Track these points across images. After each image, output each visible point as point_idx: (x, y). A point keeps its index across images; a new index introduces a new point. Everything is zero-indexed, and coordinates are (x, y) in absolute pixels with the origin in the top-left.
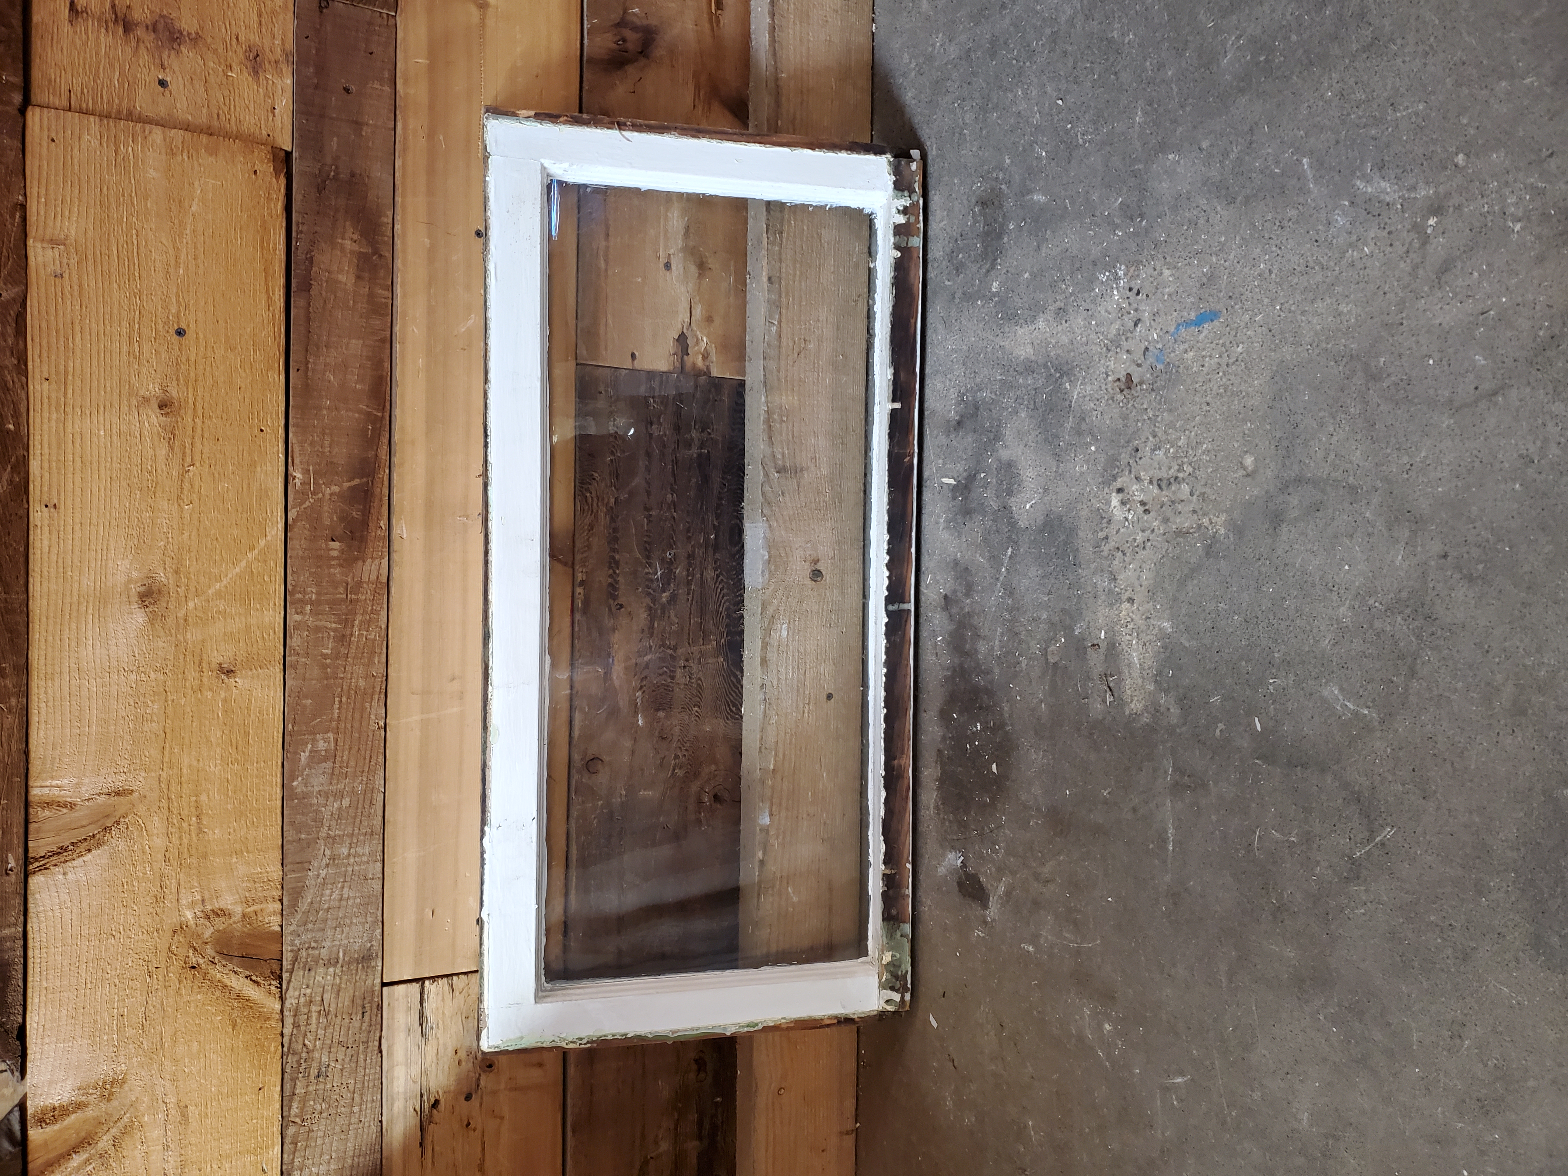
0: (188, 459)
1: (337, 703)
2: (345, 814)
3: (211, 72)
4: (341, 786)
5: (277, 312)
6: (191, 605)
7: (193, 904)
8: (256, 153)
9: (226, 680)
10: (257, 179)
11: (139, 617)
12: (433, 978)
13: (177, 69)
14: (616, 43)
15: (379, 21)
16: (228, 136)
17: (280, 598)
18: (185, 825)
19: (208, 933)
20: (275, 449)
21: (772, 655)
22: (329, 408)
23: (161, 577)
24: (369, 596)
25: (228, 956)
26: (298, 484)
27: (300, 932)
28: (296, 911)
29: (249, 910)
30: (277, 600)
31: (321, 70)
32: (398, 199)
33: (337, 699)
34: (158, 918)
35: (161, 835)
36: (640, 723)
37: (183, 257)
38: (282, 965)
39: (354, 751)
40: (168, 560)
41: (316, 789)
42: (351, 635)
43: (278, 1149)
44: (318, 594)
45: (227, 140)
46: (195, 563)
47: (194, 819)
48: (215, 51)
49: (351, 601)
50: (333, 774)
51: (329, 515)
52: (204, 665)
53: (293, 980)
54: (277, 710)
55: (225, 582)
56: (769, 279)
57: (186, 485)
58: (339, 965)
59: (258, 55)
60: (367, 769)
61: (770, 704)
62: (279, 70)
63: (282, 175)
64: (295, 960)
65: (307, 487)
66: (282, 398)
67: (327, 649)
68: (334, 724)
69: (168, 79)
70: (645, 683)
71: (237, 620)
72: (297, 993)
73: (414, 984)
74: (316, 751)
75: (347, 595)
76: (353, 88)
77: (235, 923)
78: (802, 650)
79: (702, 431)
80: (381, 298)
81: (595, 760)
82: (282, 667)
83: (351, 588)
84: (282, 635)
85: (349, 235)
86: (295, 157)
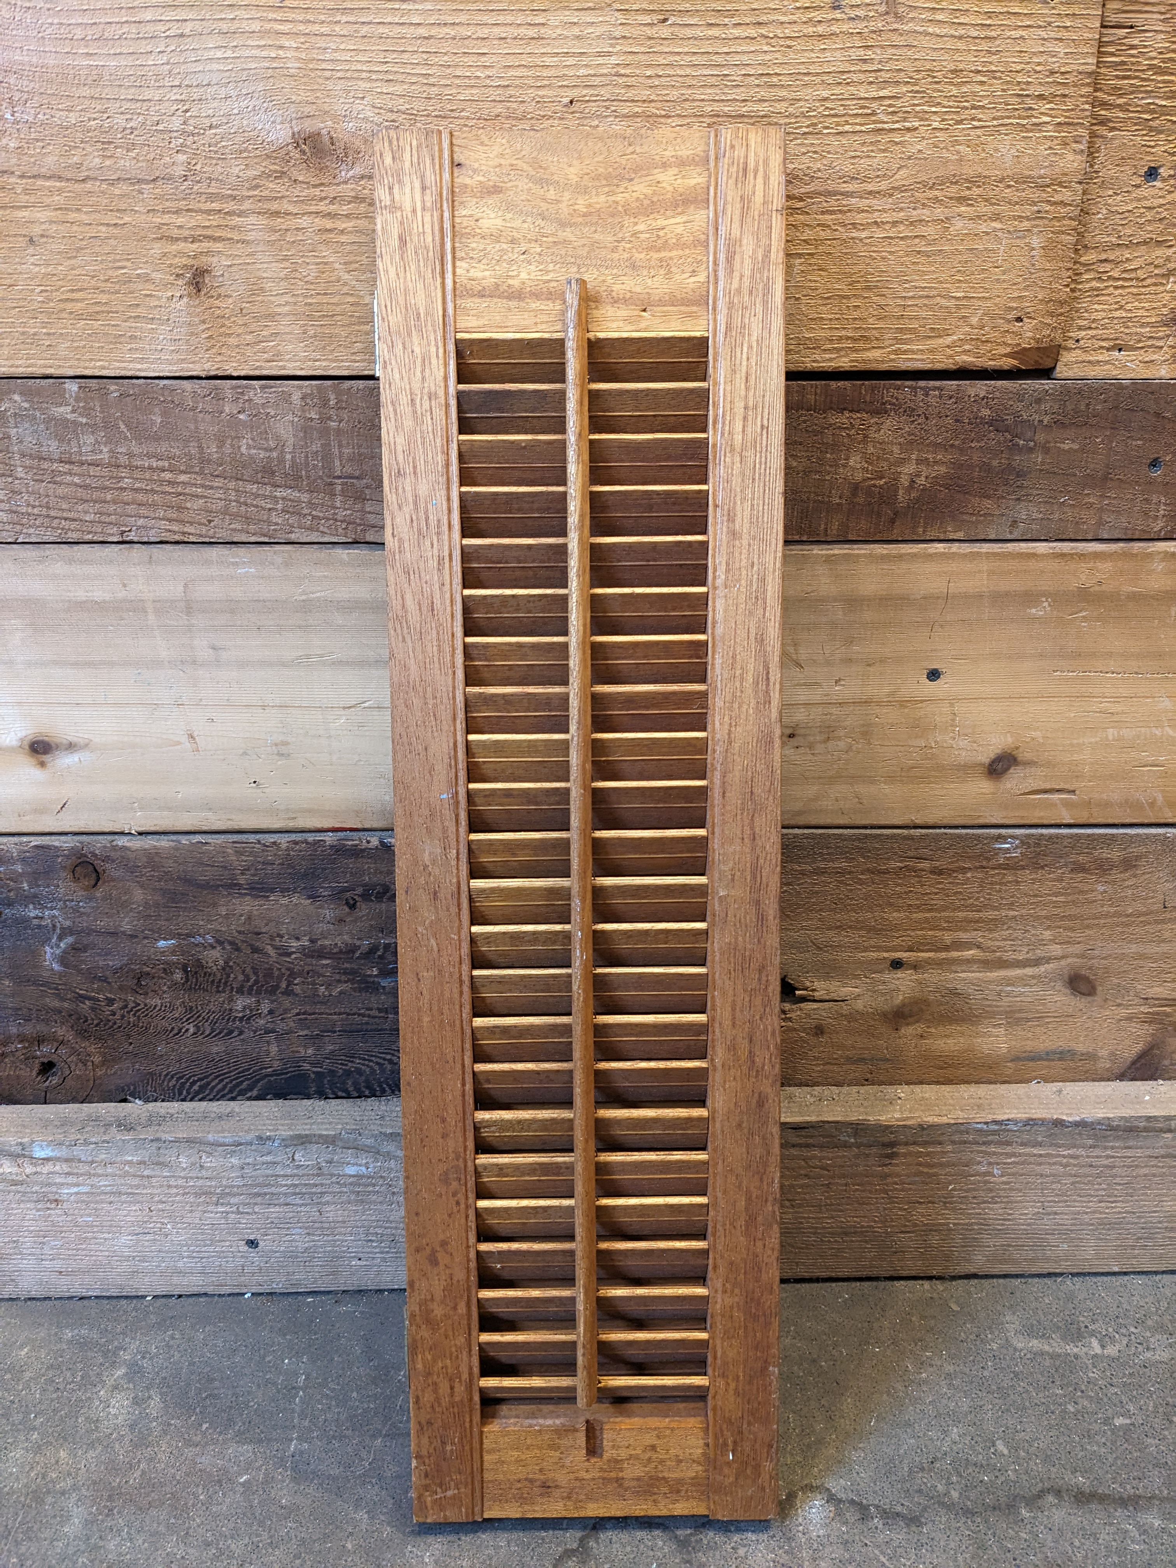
1: (160, 463)
4: (20, 471)
6: (304, 222)
8: (1048, 321)
9: (182, 281)
10: (1009, 321)
11: (278, 134)
16: (1075, 276)
17: (325, 368)
23: (348, 172)
24: (341, 514)
30: (324, 364)
32: (986, 548)
36: (162, 943)
39: (80, 492)
41: (13, 432)
42: (274, 485)
44: (339, 431)
45: (1068, 274)
49: (331, 484)
50: (40, 459)
52: (206, 245)
54: (139, 366)
60: (52, 513)
63: (1015, 362)
67: (249, 447)
68: (124, 460)
69: (1159, 183)
71: (287, 298)
74: (76, 431)
75: (339, 477)
76: (1159, 473)
80: (826, 524)
81: (94, 875)
82: (212, 373)
83: (353, 485)
84: (265, 372)
85: (925, 471)
86: (1047, 385)
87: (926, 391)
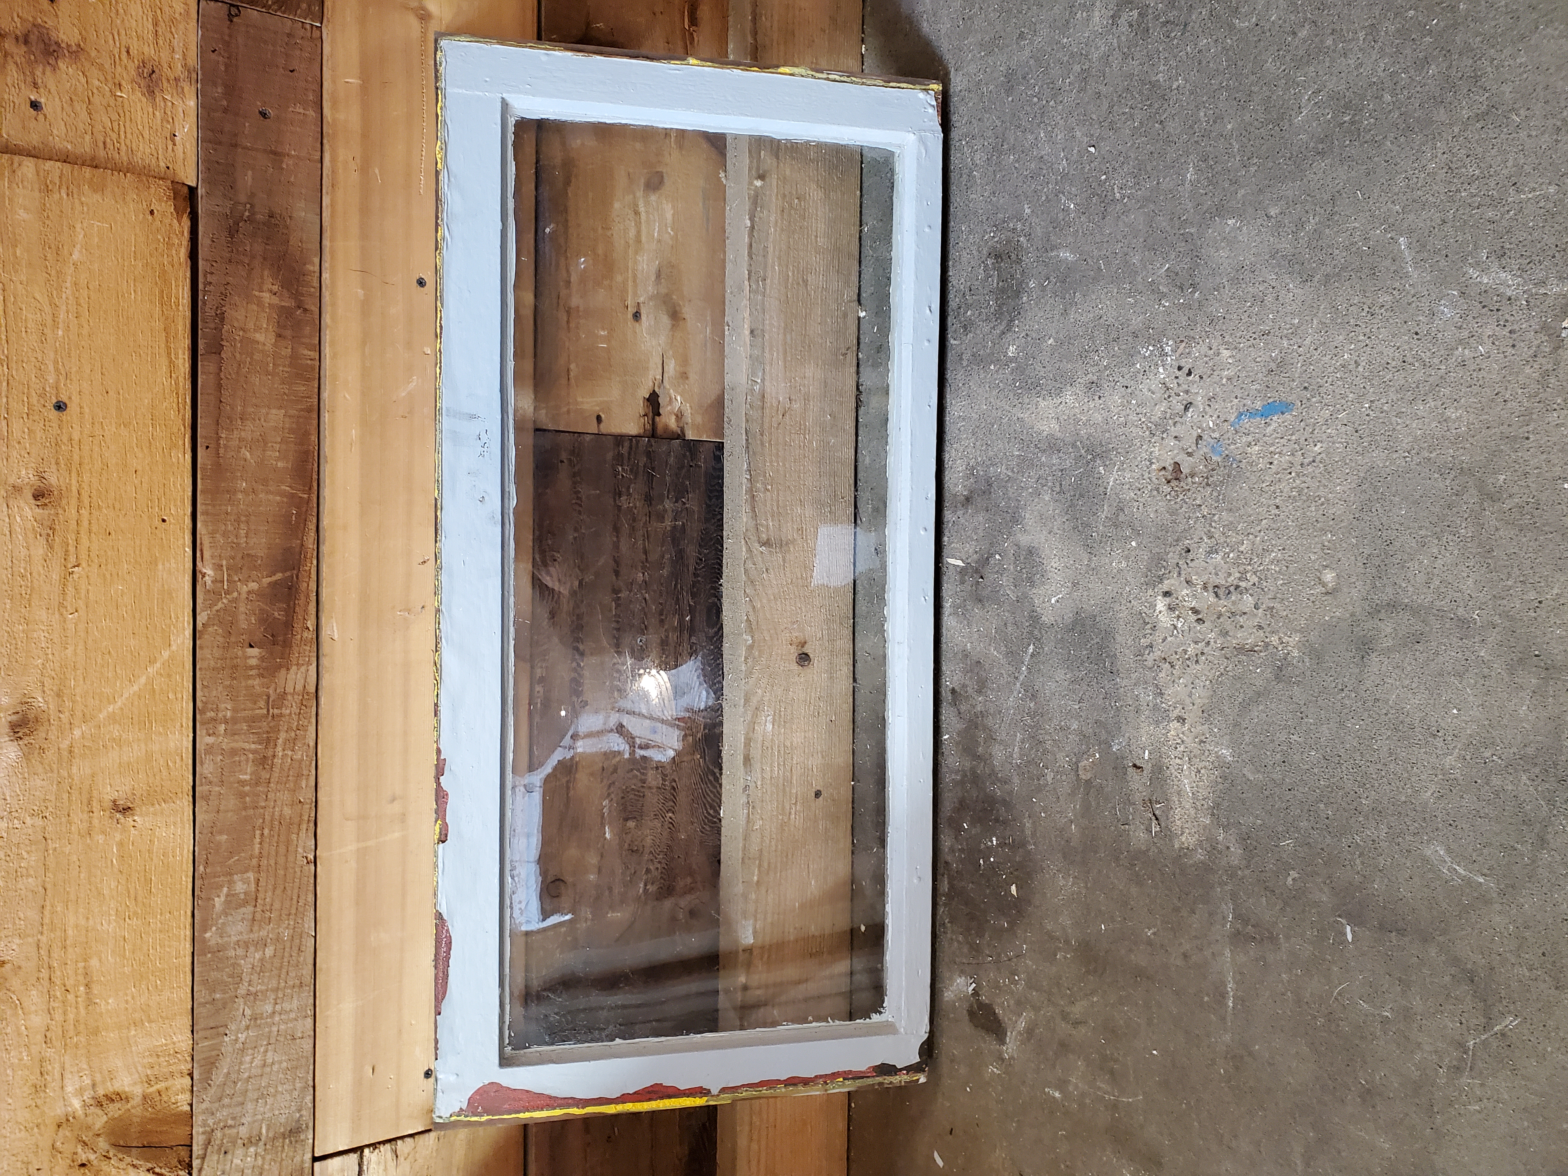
0: (72, 559)
1: (258, 836)
2: (268, 966)
3: (95, 91)
4: (263, 933)
5: (181, 379)
6: (77, 733)
7: (80, 1091)
8: (152, 190)
9: (122, 820)
10: (154, 220)
11: (12, 751)
12: (374, 1146)
13: (53, 89)
15: (301, 33)
16: (117, 168)
17: (187, 719)
18: (70, 997)
19: (100, 1120)
20: (181, 542)
21: (755, 753)
22: (244, 491)
23: (39, 701)
24: (295, 709)
25: (128, 1148)
26: (209, 582)
27: (214, 1110)
28: (209, 1085)
29: (151, 1090)
30: (184, 720)
31: (231, 90)
32: (326, 243)
33: (258, 832)
34: (38, 1112)
35: (41, 1012)
36: (608, 836)
37: (62, 316)
38: (191, 1151)
39: (279, 891)
40: (48, 682)
41: (234, 939)
42: (274, 756)
44: (234, 710)
45: (116, 173)
46: (82, 682)
47: (82, 988)
48: (101, 67)
49: (273, 716)
50: (254, 920)
51: (246, 619)
52: (95, 805)
53: (205, 1166)
54: (186, 851)
55: (119, 703)
56: (752, 332)
57: (70, 590)
58: (261, 1144)
59: (153, 72)
60: (293, 911)
61: (753, 807)
62: (180, 90)
63: (185, 216)
64: (208, 1143)
65: (220, 585)
66: (188, 481)
67: (246, 774)
68: (254, 862)
69: (43, 100)
70: (612, 789)
71: (135, 747)
73: (351, 1155)
74: (233, 895)
75: (268, 711)
76: (271, 112)
77: (133, 1107)
78: (788, 744)
79: (676, 502)
80: (307, 359)
81: (557, 883)
82: (191, 799)
83: (273, 701)
84: (190, 762)
85: (268, 285)
86: (200, 191)
87: (207, 283)
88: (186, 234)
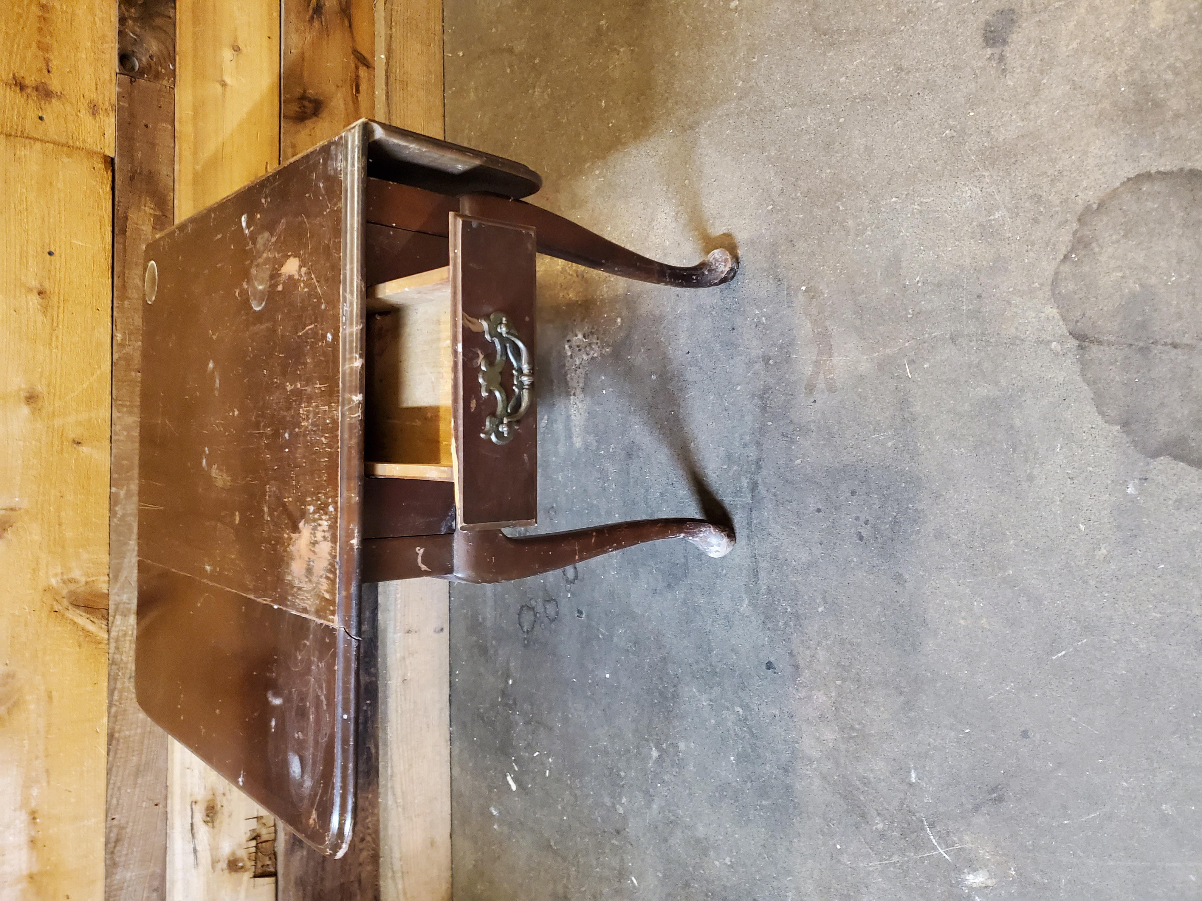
0: (55, 324)
3: (69, 113)
5: (107, 245)
6: (56, 405)
7: (56, 575)
8: (94, 158)
9: (77, 448)
10: (95, 172)
11: (26, 410)
13: (49, 111)
14: (300, 108)
15: (165, 90)
16: (78, 148)
17: (108, 403)
19: (64, 592)
20: (106, 320)
22: (136, 299)
23: (39, 388)
25: (77, 606)
26: (119, 340)
28: (115, 582)
29: (89, 580)
31: (132, 115)
32: (176, 186)
34: (35, 582)
35: (38, 534)
38: (108, 612)
40: (43, 380)
43: (105, 720)
44: (130, 402)
45: (78, 151)
46: (59, 381)
47: (57, 526)
48: (71, 103)
51: (137, 358)
52: (64, 439)
53: (114, 621)
54: (107, 466)
55: (76, 393)
57: (54, 339)
59: (95, 105)
62: (107, 114)
63: (109, 171)
64: (116, 610)
65: (124, 342)
66: (110, 292)
69: (44, 116)
71: (83, 414)
72: (117, 629)
74: (129, 492)
76: (150, 125)
77: (81, 587)
82: (110, 441)
84: (110, 424)
85: (148, 204)
86: (116, 161)
87: (120, 202)
88: (110, 179)
